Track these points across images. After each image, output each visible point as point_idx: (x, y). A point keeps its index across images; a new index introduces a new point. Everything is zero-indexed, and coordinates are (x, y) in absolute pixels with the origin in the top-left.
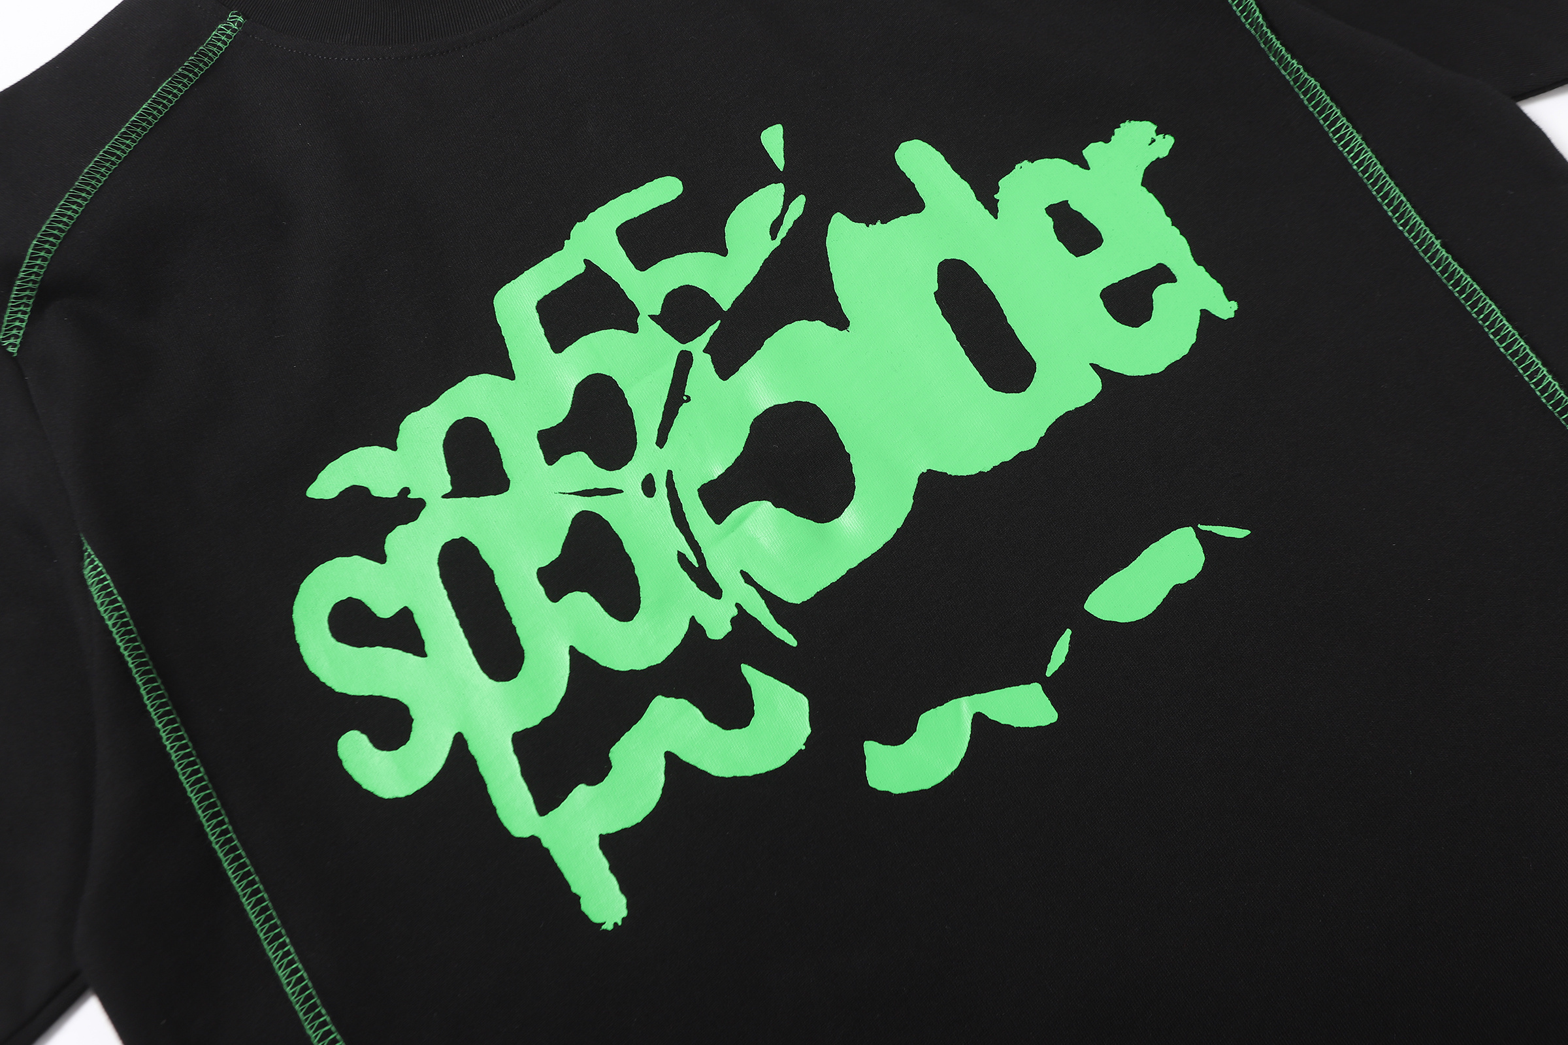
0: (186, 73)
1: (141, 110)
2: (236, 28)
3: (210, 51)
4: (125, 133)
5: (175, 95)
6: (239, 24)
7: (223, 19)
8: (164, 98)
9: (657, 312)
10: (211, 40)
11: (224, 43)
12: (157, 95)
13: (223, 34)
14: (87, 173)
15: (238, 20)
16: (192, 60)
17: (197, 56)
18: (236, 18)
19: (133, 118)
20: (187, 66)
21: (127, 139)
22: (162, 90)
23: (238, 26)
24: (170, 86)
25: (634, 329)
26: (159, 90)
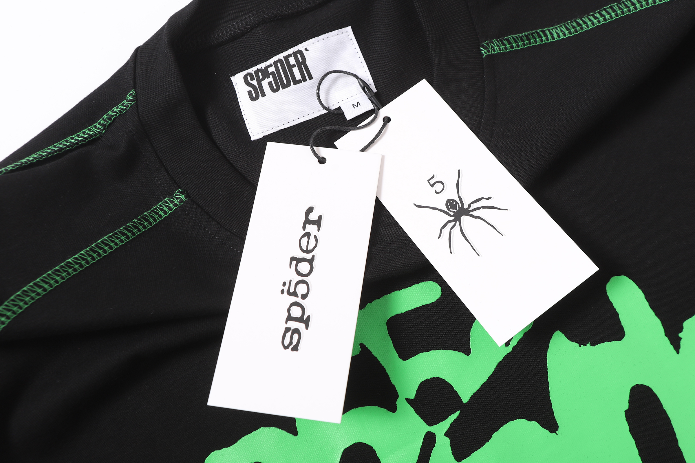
0: (126, 232)
1: (78, 254)
2: (178, 203)
3: (152, 217)
4: (58, 270)
5: (111, 248)
6: (181, 201)
7: (170, 194)
8: (101, 248)
9: (412, 396)
10: (156, 209)
11: (165, 213)
12: (96, 246)
13: (166, 206)
14: (13, 300)
15: (181, 197)
16: (134, 222)
17: (140, 220)
18: (180, 195)
19: (70, 260)
20: (129, 227)
21: (58, 275)
22: (102, 242)
23: (180, 202)
24: (109, 239)
25: (393, 408)
26: (99, 241)
